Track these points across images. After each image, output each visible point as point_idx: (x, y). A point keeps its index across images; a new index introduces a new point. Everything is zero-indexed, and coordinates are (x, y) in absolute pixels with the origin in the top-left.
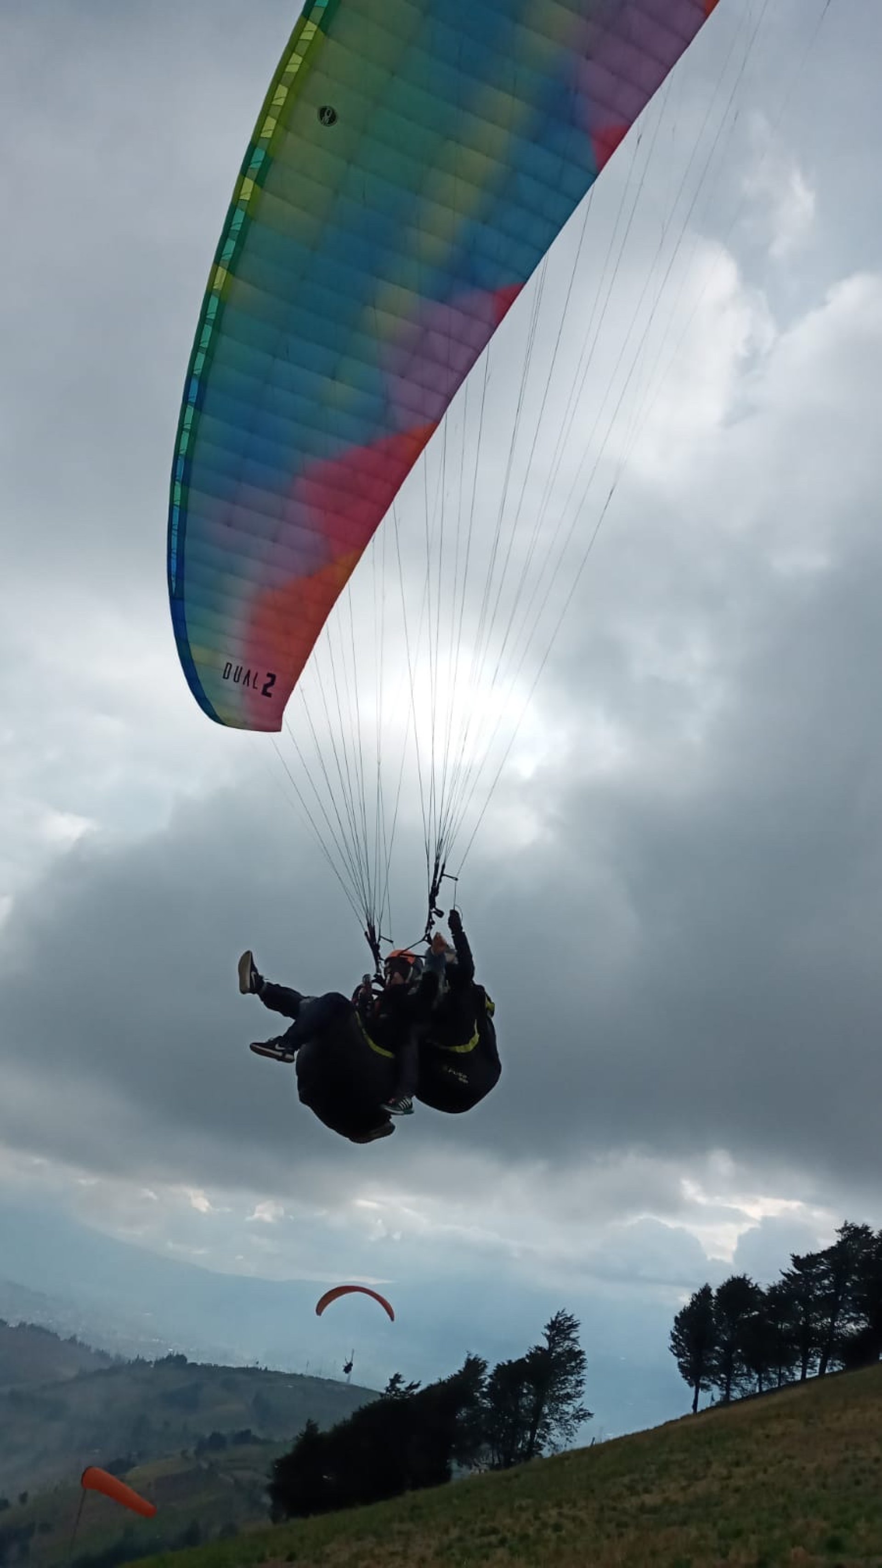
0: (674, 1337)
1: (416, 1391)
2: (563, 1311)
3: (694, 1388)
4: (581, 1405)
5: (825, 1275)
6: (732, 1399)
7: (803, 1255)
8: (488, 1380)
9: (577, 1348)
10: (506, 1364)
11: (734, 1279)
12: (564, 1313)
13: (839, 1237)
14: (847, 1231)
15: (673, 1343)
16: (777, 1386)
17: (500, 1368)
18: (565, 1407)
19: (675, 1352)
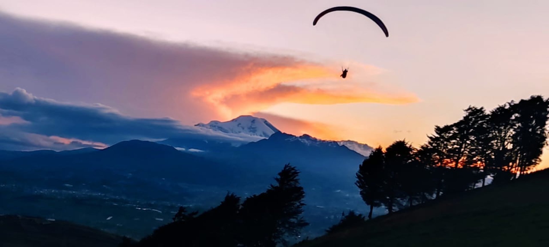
0: (359, 177)
1: (195, 216)
2: (289, 164)
3: (369, 206)
4: (302, 218)
5: (454, 137)
6: (394, 211)
7: (442, 126)
8: (241, 207)
9: (298, 185)
10: (253, 197)
11: (398, 142)
12: (290, 165)
13: (465, 114)
14: (471, 110)
15: (357, 179)
16: (421, 203)
17: (249, 200)
18: (292, 220)
19: (359, 185)
